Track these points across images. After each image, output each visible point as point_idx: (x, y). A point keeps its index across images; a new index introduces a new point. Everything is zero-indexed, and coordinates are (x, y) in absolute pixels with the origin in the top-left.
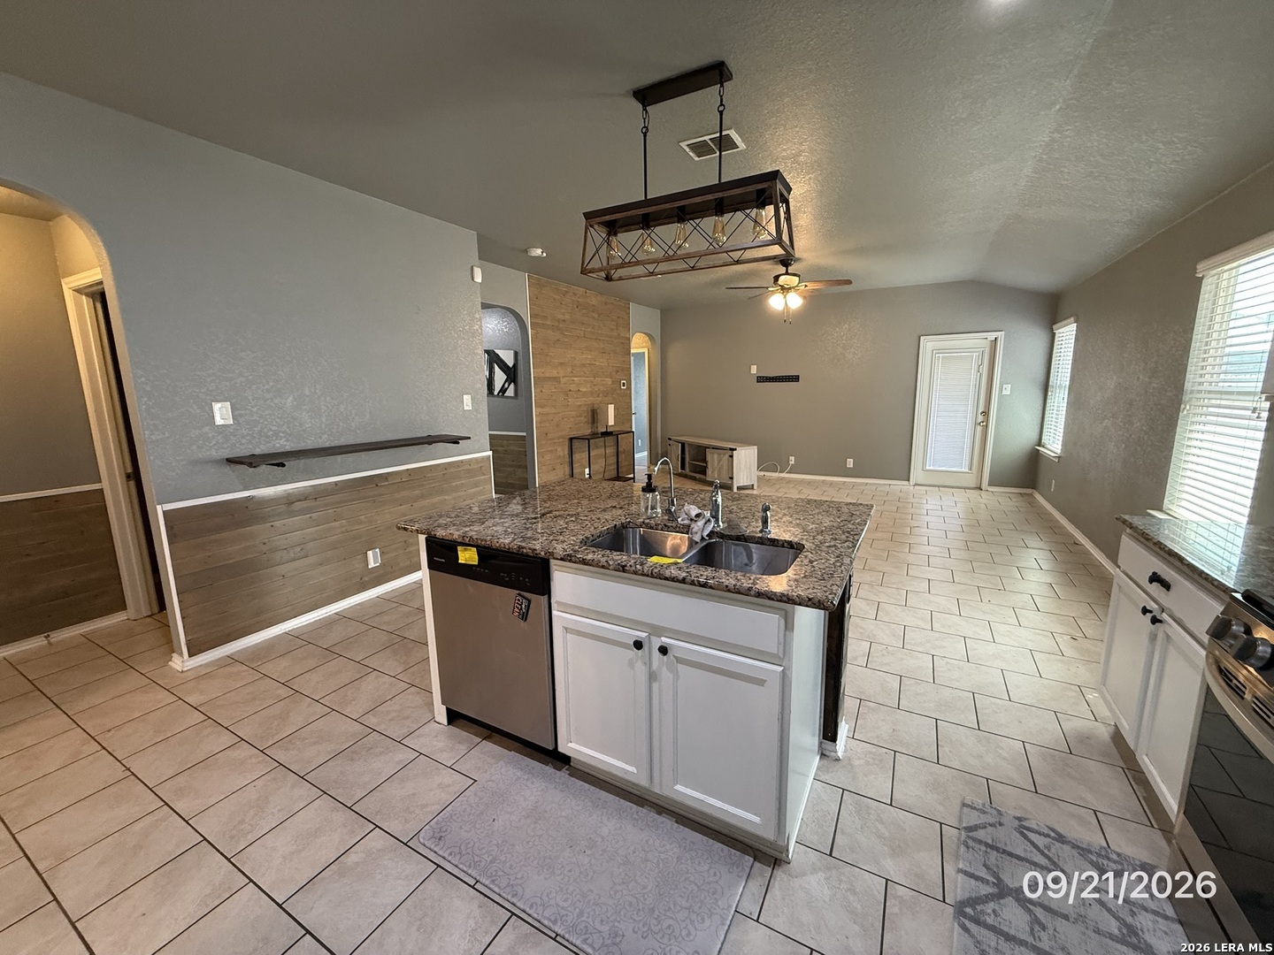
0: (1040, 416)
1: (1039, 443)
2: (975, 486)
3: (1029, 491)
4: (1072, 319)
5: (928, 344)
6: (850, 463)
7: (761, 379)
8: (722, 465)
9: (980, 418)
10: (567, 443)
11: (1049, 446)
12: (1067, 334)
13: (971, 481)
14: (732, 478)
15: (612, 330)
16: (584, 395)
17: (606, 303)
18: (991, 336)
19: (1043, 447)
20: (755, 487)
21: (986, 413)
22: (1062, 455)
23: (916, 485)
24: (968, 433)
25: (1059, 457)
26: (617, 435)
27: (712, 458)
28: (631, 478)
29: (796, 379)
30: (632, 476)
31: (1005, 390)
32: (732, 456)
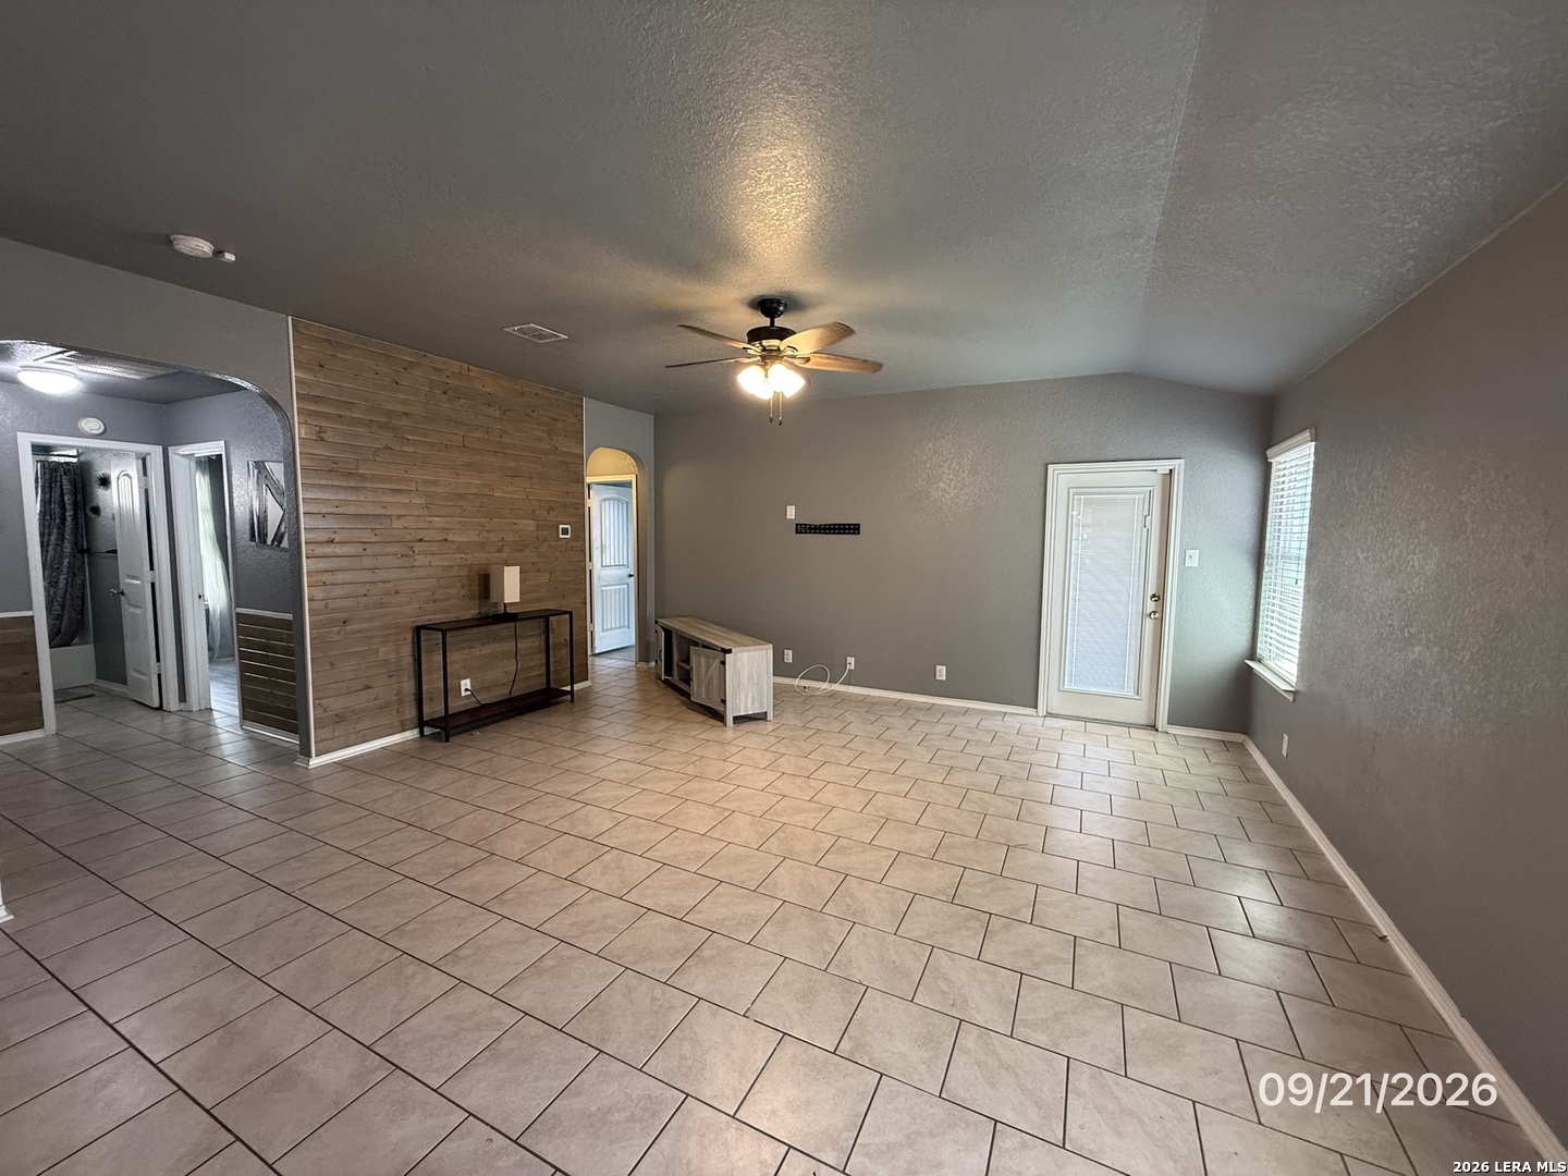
0: (1251, 607)
1: (1252, 655)
2: (1144, 723)
3: (1239, 738)
4: (1307, 434)
5: (1061, 478)
6: (942, 673)
7: (803, 529)
8: (711, 678)
9: (1151, 606)
10: (409, 636)
11: (1271, 664)
12: (1296, 463)
13: (1139, 713)
14: (724, 702)
15: (539, 439)
16: (460, 548)
17: (522, 394)
18: (1164, 466)
19: (1260, 661)
20: (770, 717)
21: (1159, 598)
22: (1301, 688)
23: (1049, 715)
24: (1133, 627)
25: (1295, 693)
26: (547, 618)
27: (698, 660)
28: (567, 693)
29: (854, 529)
30: (568, 688)
31: (1187, 558)
32: (723, 663)
